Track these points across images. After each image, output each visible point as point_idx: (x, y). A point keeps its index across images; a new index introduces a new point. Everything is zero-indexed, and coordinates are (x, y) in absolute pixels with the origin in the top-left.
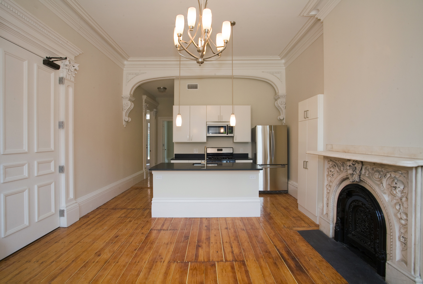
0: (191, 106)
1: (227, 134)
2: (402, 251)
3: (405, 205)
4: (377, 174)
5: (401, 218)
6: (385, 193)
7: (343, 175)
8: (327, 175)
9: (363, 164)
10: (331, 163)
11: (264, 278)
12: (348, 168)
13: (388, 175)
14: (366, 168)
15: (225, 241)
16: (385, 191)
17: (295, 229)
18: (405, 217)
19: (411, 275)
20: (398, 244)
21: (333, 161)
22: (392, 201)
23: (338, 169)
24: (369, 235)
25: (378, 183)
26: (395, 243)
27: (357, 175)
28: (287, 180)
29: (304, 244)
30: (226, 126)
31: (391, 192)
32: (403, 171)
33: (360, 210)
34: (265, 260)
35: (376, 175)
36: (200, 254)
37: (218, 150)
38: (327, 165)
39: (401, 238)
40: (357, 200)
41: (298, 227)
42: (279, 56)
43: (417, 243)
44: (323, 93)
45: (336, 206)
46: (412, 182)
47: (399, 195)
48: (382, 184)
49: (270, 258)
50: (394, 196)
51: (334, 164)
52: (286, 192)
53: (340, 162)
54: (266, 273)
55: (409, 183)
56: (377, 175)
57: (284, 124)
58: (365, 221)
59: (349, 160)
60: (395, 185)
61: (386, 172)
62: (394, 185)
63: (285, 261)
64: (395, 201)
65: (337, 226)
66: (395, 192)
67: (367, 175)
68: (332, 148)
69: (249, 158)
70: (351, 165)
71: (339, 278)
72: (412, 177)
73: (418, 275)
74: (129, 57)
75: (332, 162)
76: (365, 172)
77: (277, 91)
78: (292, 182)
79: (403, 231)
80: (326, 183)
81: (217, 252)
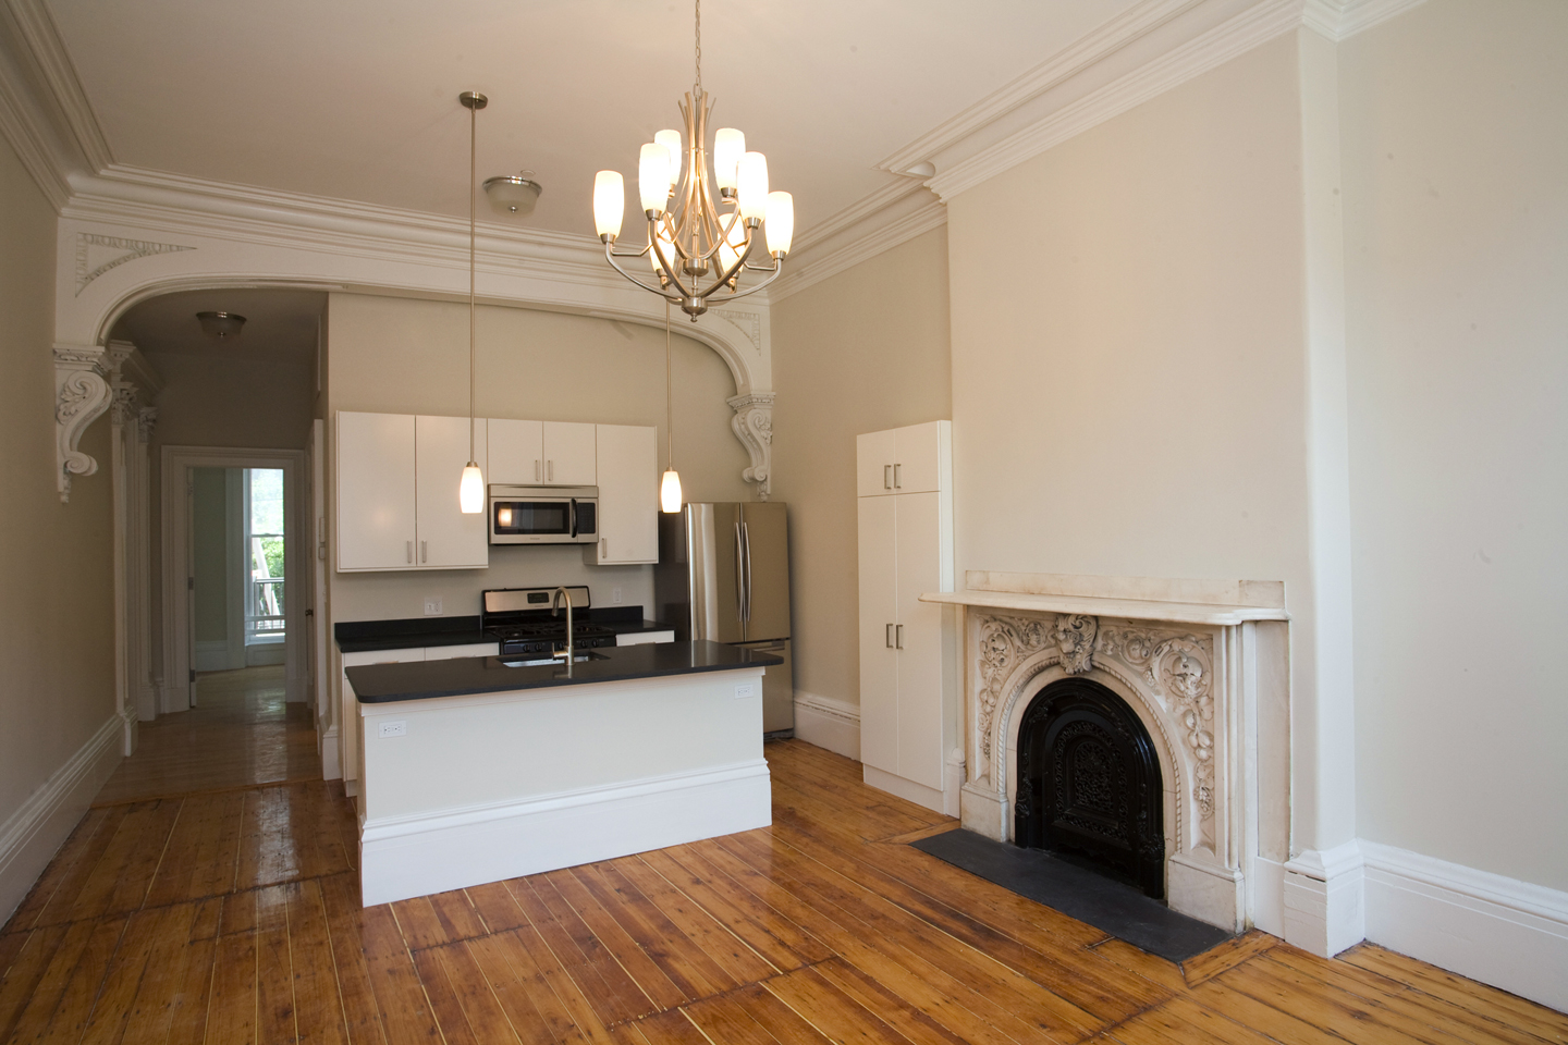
0: (418, 417)
1: (574, 536)
2: (1201, 821)
3: (1207, 714)
4: (1137, 647)
5: (1199, 745)
6: (1158, 693)
7: (1040, 657)
8: (983, 663)
9: (1100, 623)
10: (994, 626)
11: (924, 980)
12: (1061, 636)
13: (1166, 648)
14: (1106, 634)
15: (729, 919)
16: (1158, 688)
17: (897, 839)
18: (1208, 742)
19: (1225, 871)
20: (1193, 810)
21: (1001, 621)
22: (1174, 709)
23: (1018, 643)
24: (1112, 807)
25: (1141, 669)
26: (1188, 808)
27: (1086, 655)
28: (790, 692)
29: (952, 875)
30: (568, 504)
31: (1173, 688)
32: (1199, 636)
33: (1085, 747)
34: (888, 938)
35: (1134, 649)
36: (688, 978)
37: (532, 598)
38: (979, 633)
39: (1201, 793)
40: (1079, 722)
41: (901, 834)
42: (756, 260)
43: (1233, 794)
44: (949, 417)
45: (1015, 748)
46: (1220, 659)
47: (1192, 692)
48: (1151, 670)
49: (898, 931)
50: (1181, 695)
51: (1006, 630)
52: (788, 735)
53: (1026, 623)
54: (923, 969)
55: (1215, 661)
56: (1137, 651)
57: (765, 498)
58: (1100, 774)
59: (1066, 616)
60: (1183, 671)
61: (1158, 640)
62: (1180, 670)
63: (938, 926)
64: (1182, 709)
65: (1023, 803)
66: (1182, 688)
67: (1109, 653)
68: (987, 582)
69: (645, 626)
70: (1072, 628)
71: (1084, 930)
72: (1220, 647)
73: (1235, 865)
74: (113, 162)
75: (998, 622)
76: (1104, 645)
77: (740, 381)
78: (809, 696)
79: (1202, 775)
80: (978, 684)
81: (736, 955)
